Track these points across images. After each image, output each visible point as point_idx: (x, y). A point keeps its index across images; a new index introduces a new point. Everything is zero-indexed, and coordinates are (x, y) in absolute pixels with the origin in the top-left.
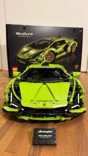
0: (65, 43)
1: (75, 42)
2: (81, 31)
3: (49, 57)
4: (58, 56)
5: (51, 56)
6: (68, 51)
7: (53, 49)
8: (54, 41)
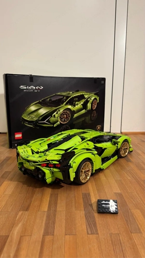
0: (84, 98)
1: (96, 97)
2: (103, 82)
3: (64, 117)
4: (76, 115)
5: (66, 115)
6: (88, 109)
7: (70, 107)
8: (70, 96)
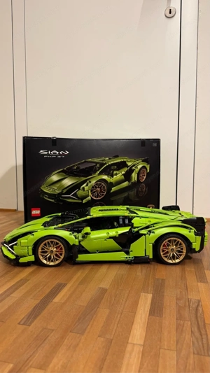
0: (127, 166)
1: (145, 164)
2: (155, 145)
3: (97, 191)
4: (114, 189)
5: (101, 188)
6: (133, 181)
7: (105, 177)
8: (106, 164)
